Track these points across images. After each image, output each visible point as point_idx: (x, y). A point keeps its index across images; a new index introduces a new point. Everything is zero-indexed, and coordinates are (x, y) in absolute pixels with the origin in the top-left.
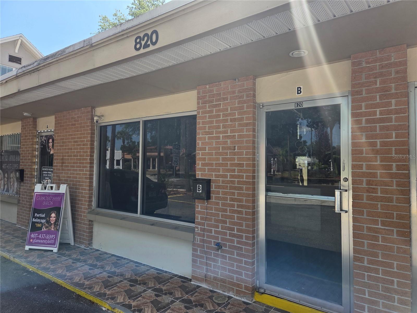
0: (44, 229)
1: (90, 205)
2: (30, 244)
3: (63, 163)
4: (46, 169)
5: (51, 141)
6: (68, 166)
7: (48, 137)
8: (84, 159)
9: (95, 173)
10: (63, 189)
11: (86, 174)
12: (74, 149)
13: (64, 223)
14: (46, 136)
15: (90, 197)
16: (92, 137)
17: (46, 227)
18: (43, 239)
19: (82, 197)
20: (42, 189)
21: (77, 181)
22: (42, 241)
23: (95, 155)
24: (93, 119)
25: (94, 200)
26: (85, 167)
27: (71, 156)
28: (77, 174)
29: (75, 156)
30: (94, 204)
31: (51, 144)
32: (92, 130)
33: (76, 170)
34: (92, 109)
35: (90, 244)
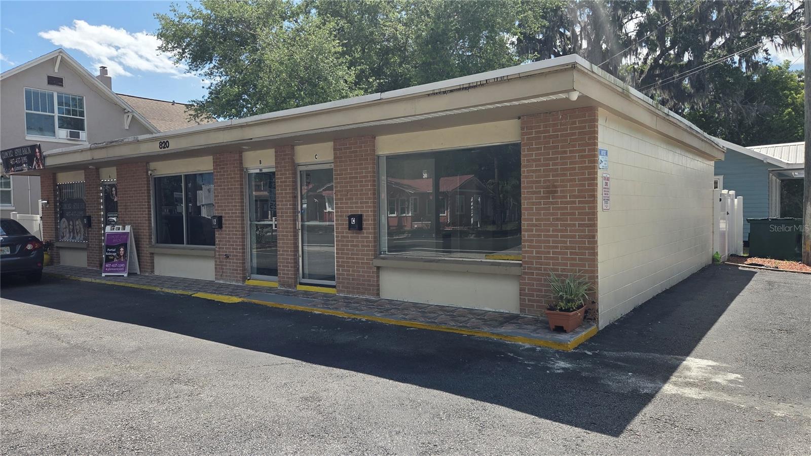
0: (116, 260)
1: (150, 242)
2: (105, 272)
3: (126, 209)
4: (111, 215)
5: (114, 189)
6: (130, 211)
7: (112, 186)
8: (143, 205)
9: (152, 216)
10: (128, 229)
11: (145, 217)
12: (135, 197)
13: (130, 257)
14: (109, 185)
15: (150, 235)
16: (148, 187)
17: (117, 259)
18: (115, 268)
19: (144, 235)
20: (111, 230)
21: (138, 223)
22: (115, 269)
23: (151, 201)
24: (147, 173)
25: (153, 237)
26: (145, 211)
27: (132, 203)
28: (139, 217)
29: (136, 202)
30: (153, 240)
31: (114, 192)
32: (148, 181)
33: (138, 214)
34: (146, 164)
35: (153, 272)
